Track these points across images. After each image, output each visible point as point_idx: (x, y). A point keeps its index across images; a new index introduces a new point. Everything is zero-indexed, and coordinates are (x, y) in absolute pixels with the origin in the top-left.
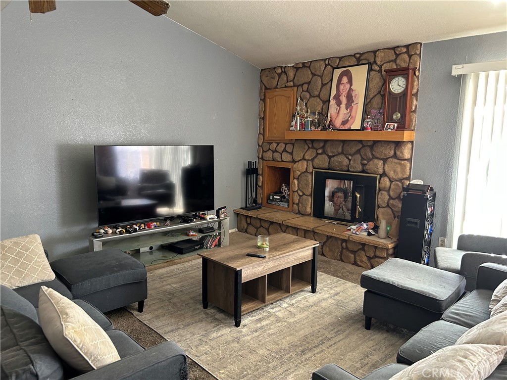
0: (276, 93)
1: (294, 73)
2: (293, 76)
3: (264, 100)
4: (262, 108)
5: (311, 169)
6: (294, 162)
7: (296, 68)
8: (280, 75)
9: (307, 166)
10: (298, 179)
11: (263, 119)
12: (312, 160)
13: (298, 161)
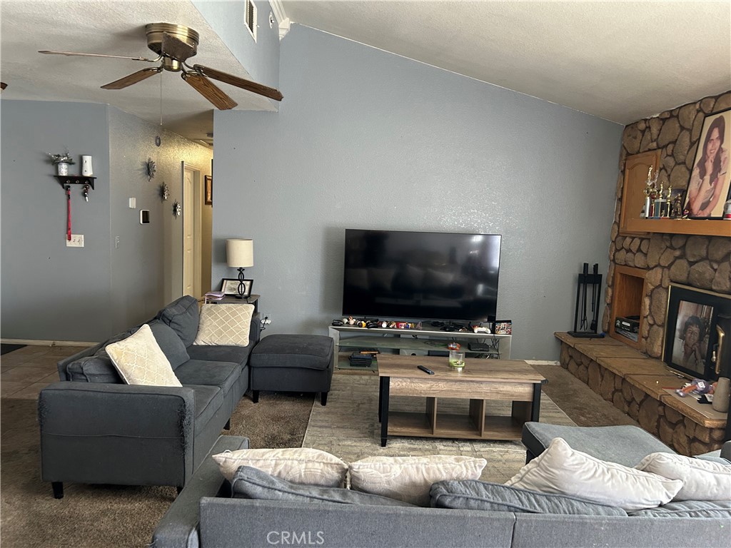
0: (637, 161)
1: (659, 128)
2: (658, 132)
3: (623, 172)
4: (620, 183)
5: (666, 283)
6: (648, 268)
7: (663, 120)
8: (643, 132)
9: (662, 276)
10: (650, 297)
11: (620, 200)
12: (669, 267)
13: (653, 268)
